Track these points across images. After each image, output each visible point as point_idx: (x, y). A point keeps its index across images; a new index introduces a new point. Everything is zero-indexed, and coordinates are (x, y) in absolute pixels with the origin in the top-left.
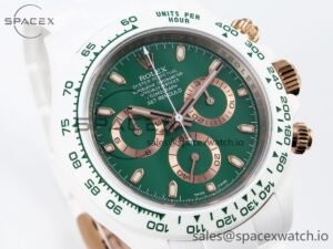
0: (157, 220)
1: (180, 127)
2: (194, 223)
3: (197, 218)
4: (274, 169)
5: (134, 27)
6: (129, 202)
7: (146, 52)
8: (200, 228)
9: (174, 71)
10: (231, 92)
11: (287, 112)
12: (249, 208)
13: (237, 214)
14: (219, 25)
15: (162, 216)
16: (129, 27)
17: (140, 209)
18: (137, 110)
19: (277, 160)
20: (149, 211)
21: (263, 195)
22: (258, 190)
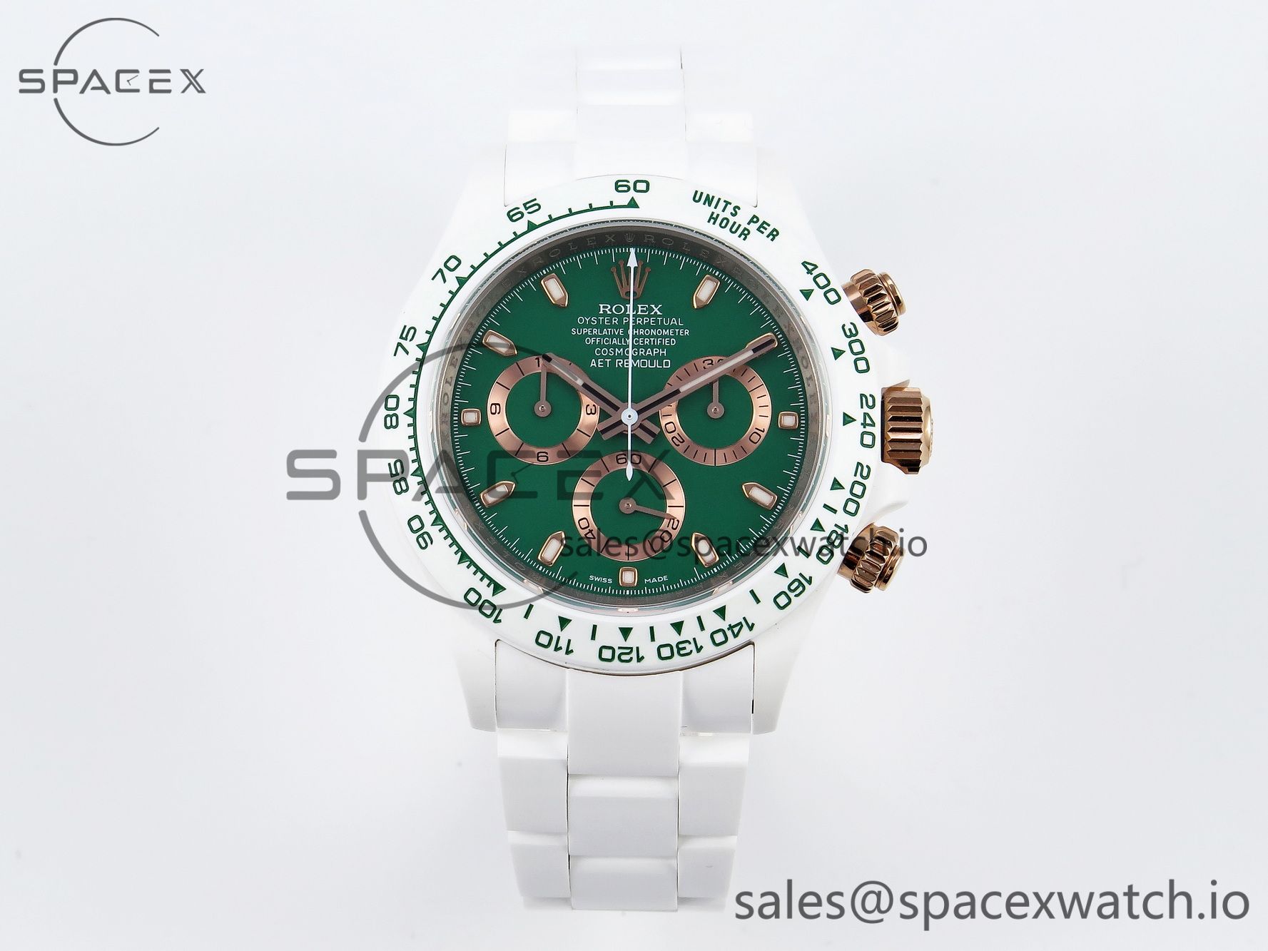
0: (487, 593)
1: (623, 435)
2: (554, 629)
3: (564, 622)
4: (767, 597)
5: (633, 204)
6: (449, 535)
7: (632, 262)
8: (563, 644)
9: (674, 321)
10: (768, 412)
11: (855, 498)
12: (679, 649)
13: (649, 650)
14: (809, 267)
15: (498, 588)
16: (624, 199)
17: (464, 557)
18: (560, 367)
19: (782, 583)
20: (478, 569)
21: (719, 638)
22: (713, 622)
